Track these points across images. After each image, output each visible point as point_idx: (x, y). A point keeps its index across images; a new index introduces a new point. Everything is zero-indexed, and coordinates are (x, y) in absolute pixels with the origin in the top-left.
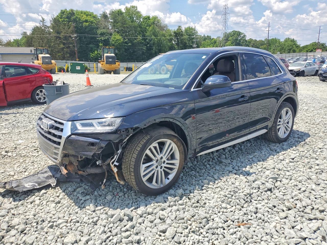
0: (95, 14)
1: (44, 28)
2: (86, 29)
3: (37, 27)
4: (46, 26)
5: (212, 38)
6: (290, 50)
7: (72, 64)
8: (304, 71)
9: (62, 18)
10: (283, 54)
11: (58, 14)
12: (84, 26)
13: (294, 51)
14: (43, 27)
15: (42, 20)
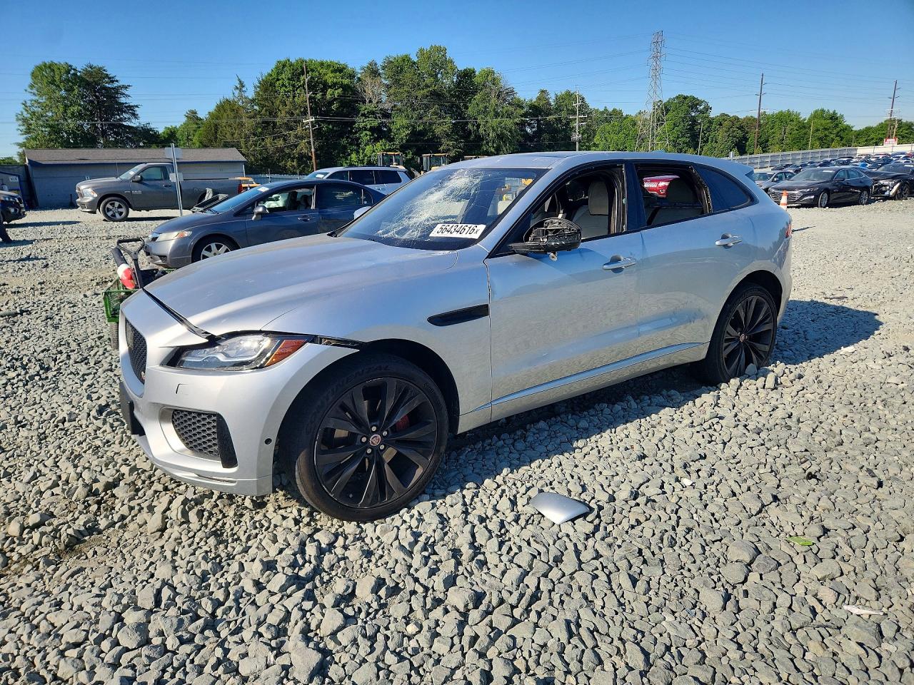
0: (350, 66)
1: (243, 103)
2: (331, 103)
3: (227, 100)
4: (245, 98)
5: (624, 115)
9: (278, 80)
11: (270, 72)
12: (328, 96)
14: (239, 100)
15: (239, 86)
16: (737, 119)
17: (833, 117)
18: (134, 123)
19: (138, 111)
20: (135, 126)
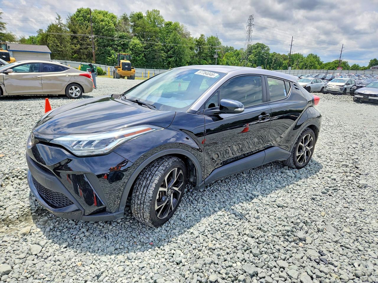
1: (61, 26)
3: (53, 24)
4: (62, 24)
5: (235, 49)
6: (312, 66)
7: (82, 66)
8: (310, 87)
10: (303, 70)
13: (315, 68)
14: (58, 25)
15: (58, 18)
16: (279, 54)
17: (316, 57)
18: (4, 32)
19: (6, 26)
20: (4, 33)
